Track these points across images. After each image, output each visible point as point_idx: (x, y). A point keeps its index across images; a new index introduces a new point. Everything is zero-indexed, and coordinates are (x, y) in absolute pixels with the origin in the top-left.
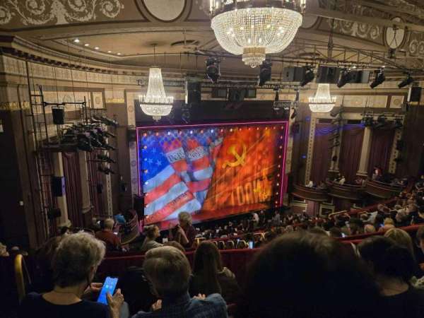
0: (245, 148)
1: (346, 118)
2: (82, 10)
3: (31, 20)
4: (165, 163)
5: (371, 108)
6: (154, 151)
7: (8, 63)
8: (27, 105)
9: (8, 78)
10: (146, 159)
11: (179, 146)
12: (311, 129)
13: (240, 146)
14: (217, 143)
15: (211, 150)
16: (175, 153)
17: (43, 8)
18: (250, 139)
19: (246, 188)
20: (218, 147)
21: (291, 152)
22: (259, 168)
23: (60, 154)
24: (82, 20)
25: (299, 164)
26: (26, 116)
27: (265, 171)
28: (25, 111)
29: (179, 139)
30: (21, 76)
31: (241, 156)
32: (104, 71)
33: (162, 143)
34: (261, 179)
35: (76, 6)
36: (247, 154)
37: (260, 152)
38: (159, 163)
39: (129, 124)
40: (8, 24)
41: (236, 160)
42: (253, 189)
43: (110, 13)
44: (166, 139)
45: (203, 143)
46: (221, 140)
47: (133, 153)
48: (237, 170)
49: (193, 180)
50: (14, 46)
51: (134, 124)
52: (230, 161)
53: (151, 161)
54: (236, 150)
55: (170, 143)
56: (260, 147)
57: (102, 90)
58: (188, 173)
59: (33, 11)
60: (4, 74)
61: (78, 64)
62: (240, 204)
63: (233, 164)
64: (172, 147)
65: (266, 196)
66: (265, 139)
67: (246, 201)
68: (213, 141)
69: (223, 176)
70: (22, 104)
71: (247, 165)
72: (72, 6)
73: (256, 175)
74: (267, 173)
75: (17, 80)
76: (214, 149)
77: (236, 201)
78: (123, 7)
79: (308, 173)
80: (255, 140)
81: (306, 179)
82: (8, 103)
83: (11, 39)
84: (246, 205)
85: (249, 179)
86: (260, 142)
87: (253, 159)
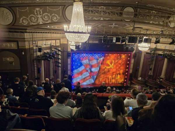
0: (113, 61)
1: (157, 53)
2: (47, 20)
3: (32, 23)
4: (81, 65)
5: (168, 50)
6: (78, 60)
7: (26, 35)
8: (32, 46)
9: (26, 39)
10: (74, 63)
11: (87, 59)
12: (142, 56)
13: (111, 61)
14: (101, 59)
15: (99, 61)
16: (85, 62)
17: (36, 20)
18: (116, 58)
19: (113, 77)
20: (102, 61)
21: (133, 65)
22: (119, 70)
23: (43, 61)
24: (47, 22)
25: (136, 70)
26: (31, 49)
27: (121, 71)
28: (31, 48)
29: (87, 57)
30: (30, 38)
31: (111, 64)
32: (60, 33)
33: (81, 58)
34: (120, 74)
35: (45, 19)
36: (114, 64)
37: (120, 64)
38: (79, 65)
39: (68, 51)
40: (27, 25)
41: (109, 66)
42: (116, 77)
43: (55, 20)
44: (82, 56)
45: (96, 58)
46: (103, 58)
47: (69, 61)
48: (110, 70)
49: (91, 72)
50: (27, 31)
51: (70, 51)
52: (107, 66)
53: (76, 64)
54: (109, 62)
55: (83, 57)
56: (120, 61)
57: (60, 39)
58: (89, 69)
59: (33, 21)
60: (25, 38)
61: (50, 32)
62: (110, 83)
63: (108, 67)
64: (84, 59)
65: (122, 81)
66: (122, 59)
67: (113, 82)
68: (100, 58)
69: (104, 71)
70: (30, 46)
71: (114, 68)
72: (44, 19)
73: (118, 72)
74: (122, 72)
75: (29, 39)
76: (100, 61)
77: (109, 82)
78: (59, 18)
79: (140, 74)
80: (118, 59)
81: (139, 76)
82: (25, 46)
83: (26, 29)
84: (112, 84)
85: (115, 74)
86: (120, 60)
87: (117, 66)
